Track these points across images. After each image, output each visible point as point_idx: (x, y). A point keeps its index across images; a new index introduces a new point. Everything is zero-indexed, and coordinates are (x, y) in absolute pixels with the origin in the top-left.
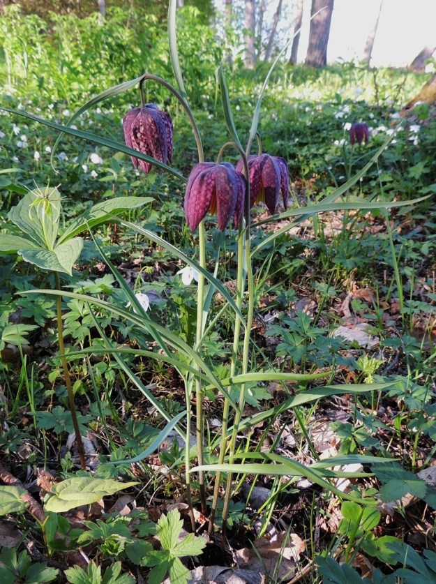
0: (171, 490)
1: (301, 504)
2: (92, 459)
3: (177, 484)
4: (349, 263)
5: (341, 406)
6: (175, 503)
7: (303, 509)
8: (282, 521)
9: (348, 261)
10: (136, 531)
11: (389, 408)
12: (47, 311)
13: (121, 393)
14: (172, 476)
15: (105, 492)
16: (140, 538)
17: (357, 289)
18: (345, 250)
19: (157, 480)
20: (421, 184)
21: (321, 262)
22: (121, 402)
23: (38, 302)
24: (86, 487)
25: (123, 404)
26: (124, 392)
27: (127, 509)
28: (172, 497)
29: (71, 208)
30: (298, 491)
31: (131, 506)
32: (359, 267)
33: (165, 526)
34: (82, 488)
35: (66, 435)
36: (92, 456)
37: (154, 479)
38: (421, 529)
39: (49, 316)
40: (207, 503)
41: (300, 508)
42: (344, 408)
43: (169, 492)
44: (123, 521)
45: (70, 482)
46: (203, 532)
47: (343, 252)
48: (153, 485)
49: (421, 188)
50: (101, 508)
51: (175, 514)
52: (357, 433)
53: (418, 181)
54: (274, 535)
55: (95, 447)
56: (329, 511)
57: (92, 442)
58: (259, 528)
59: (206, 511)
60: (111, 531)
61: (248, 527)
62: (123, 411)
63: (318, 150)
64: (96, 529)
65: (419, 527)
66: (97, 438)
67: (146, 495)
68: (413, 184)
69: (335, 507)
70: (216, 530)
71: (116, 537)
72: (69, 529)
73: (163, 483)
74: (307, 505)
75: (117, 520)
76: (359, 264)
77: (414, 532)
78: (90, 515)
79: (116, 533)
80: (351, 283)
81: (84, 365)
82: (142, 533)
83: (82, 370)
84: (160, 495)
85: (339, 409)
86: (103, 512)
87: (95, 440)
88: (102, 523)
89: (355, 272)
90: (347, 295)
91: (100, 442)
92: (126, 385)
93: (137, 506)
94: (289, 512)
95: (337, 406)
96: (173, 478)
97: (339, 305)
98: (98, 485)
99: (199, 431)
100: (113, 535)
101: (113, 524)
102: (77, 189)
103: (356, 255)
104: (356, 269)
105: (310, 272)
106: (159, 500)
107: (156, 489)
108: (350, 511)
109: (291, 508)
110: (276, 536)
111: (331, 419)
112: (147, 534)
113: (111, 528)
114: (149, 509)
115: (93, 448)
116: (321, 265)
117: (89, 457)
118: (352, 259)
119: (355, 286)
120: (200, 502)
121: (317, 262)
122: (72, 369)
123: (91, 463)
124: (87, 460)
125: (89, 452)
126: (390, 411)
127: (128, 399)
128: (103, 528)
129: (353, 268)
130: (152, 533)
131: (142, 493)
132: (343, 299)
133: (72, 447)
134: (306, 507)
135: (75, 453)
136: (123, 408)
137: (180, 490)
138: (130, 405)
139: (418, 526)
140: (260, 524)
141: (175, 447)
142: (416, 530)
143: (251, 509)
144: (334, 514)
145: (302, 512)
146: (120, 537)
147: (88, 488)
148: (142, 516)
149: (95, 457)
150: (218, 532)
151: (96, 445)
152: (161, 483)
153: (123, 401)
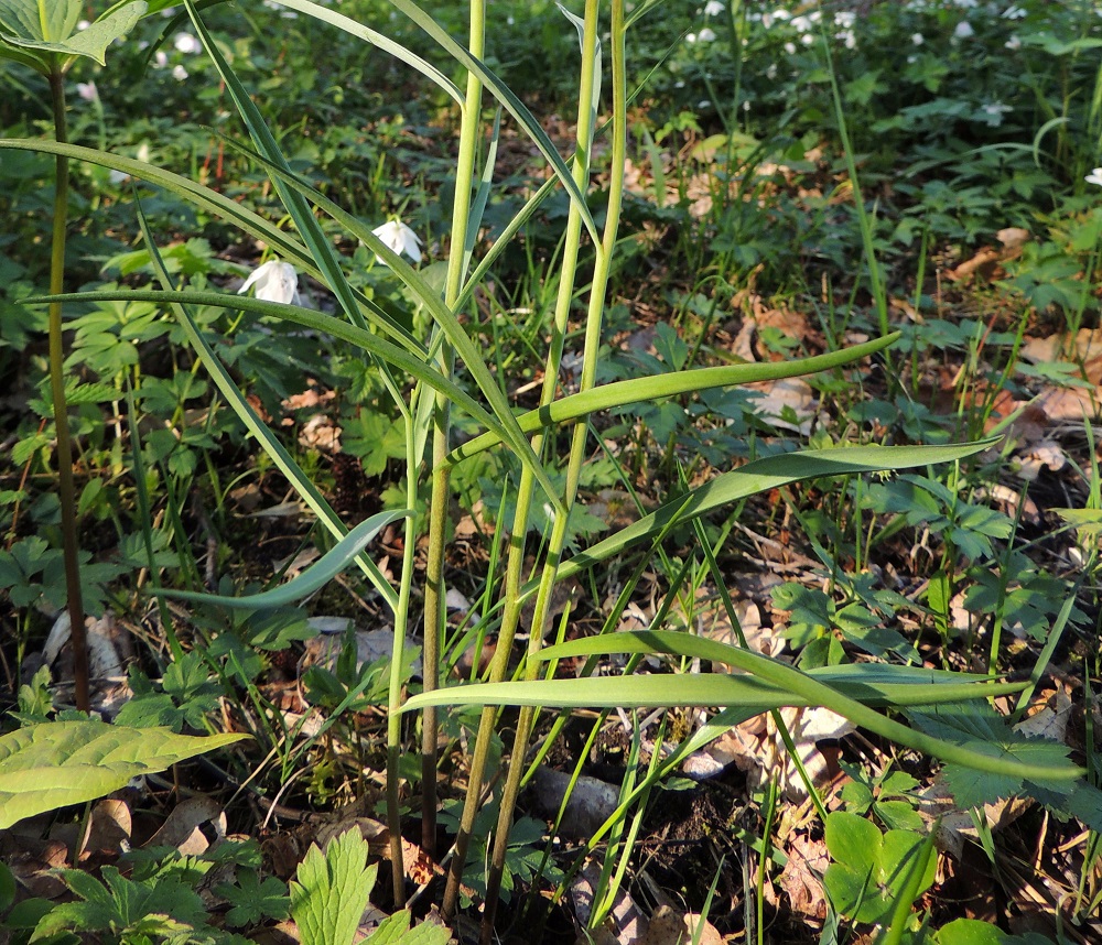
0: (330, 783)
1: (699, 823)
2: (109, 692)
3: (346, 766)
4: (747, 255)
5: (769, 563)
6: (340, 820)
7: (705, 840)
8: (645, 875)
9: (743, 248)
10: (223, 910)
11: (889, 566)
12: (37, 314)
13: (204, 523)
14: (335, 743)
15: (140, 765)
16: (234, 930)
17: (763, 312)
18: (736, 225)
19: (290, 755)
20: (871, 117)
21: (681, 253)
22: (205, 543)
23: (15, 292)
24: (77, 753)
25: (211, 550)
26: (216, 520)
27: (197, 841)
28: (328, 807)
29: (121, 130)
30: (693, 785)
31: (208, 830)
32: (766, 264)
33: (317, 886)
34: (64, 754)
35: (45, 625)
36: (112, 684)
37: (283, 748)
38: (1040, 899)
39: (38, 327)
40: (440, 820)
41: (695, 837)
42: (778, 567)
43: (321, 790)
44: (186, 873)
45: (30, 737)
46: (428, 910)
47: (731, 229)
48: (280, 767)
49: (872, 123)
50: (121, 834)
51: (351, 846)
52: (843, 617)
53: (866, 112)
54: (627, 920)
55: (121, 659)
56: (780, 843)
57: (117, 646)
58: (584, 901)
59: (435, 843)
60: (142, 906)
61: (555, 896)
62: (209, 567)
63: (652, 50)
64: (97, 897)
65: (1031, 893)
66: (132, 636)
67: (258, 797)
68: (857, 115)
69: (798, 832)
70: (465, 904)
71: (159, 924)
72: (10, 901)
73: (305, 763)
74: (714, 826)
75: (167, 868)
76: (769, 255)
77: (1021, 908)
78: (88, 855)
79: (161, 912)
80: (751, 299)
81: (118, 449)
82: (241, 915)
83: (107, 462)
84: (296, 799)
85: (767, 570)
86: (125, 847)
87: (124, 641)
88: (120, 877)
89: (759, 274)
90: (742, 325)
91: (139, 648)
92: (220, 502)
93: (228, 833)
94: (664, 850)
95: (759, 562)
96: (336, 749)
97: (725, 347)
98: (116, 745)
99: (431, 584)
100: (150, 917)
101: (153, 882)
102: (139, 95)
103: (762, 236)
104: (760, 267)
105: (658, 273)
106: (293, 815)
107: (288, 779)
108: (851, 839)
109: (669, 836)
110: (633, 924)
111: (750, 594)
112: (254, 917)
113: (144, 896)
114: (261, 839)
115: (115, 662)
116: (682, 258)
117: (103, 685)
118: (753, 244)
119: (758, 307)
120: (419, 815)
121: (674, 253)
122: (83, 459)
123: (107, 702)
124: (96, 692)
125: (105, 672)
126: (894, 574)
127: (223, 538)
128: (121, 893)
129: (756, 265)
130: (273, 914)
131: (246, 791)
132: (734, 333)
133: (58, 658)
134: (713, 832)
135: (63, 675)
136: (209, 561)
137: (353, 785)
138: (228, 551)
139: (1029, 888)
140: (584, 886)
141: (347, 657)
142: (1025, 903)
143: (557, 840)
144: (794, 855)
145: (702, 850)
146: (172, 923)
147: (84, 752)
148: (241, 857)
149: (119, 685)
150: (474, 909)
151: (125, 652)
152: (302, 762)
153: (211, 542)
